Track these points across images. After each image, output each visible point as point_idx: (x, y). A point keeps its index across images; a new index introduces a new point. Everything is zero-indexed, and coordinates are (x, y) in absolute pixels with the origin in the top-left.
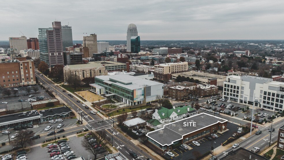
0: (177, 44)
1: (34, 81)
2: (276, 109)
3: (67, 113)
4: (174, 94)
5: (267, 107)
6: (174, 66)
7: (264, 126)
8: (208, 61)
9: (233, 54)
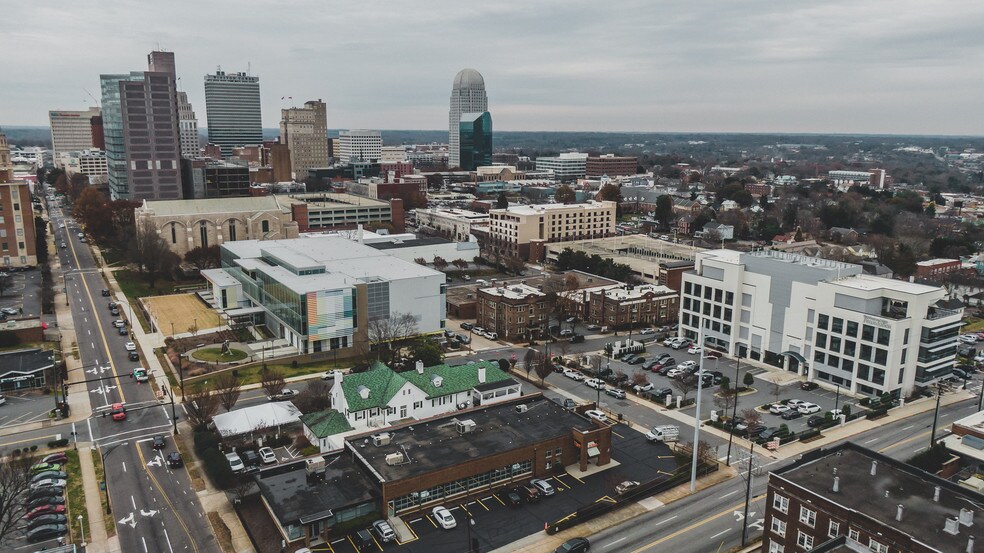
0: (647, 144)
1: (29, 254)
2: (864, 389)
3: (29, 374)
4: (493, 316)
5: (831, 379)
6: (560, 216)
7: (774, 454)
8: (720, 201)
9: (826, 182)
